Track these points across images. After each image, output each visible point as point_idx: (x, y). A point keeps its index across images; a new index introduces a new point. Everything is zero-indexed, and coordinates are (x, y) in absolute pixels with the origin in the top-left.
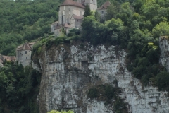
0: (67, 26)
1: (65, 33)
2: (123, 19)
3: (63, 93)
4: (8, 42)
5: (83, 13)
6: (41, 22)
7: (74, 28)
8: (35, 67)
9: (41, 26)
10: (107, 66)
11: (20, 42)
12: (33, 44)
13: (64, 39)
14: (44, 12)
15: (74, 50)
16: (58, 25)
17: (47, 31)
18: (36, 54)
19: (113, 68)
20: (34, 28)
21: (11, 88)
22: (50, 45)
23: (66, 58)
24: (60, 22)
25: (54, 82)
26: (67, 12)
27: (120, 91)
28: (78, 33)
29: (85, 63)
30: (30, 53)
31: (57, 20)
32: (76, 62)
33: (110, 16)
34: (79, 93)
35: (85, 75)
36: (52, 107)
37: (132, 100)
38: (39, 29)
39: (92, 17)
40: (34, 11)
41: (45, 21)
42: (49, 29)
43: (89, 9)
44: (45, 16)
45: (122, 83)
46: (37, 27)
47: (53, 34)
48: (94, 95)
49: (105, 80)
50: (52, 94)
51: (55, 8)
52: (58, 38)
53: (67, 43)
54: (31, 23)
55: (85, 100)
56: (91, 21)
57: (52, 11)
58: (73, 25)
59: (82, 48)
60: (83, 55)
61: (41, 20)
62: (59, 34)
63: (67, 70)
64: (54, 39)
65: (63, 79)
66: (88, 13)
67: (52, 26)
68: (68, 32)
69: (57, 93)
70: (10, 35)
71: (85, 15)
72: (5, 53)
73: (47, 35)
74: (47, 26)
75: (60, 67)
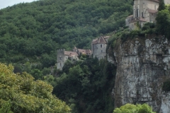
0: (141, 19)
1: (139, 26)
4: (84, 35)
5: (157, 7)
6: (116, 16)
7: (149, 21)
8: (110, 60)
9: (116, 20)
11: (95, 35)
13: (138, 32)
14: (119, 6)
15: (148, 43)
16: (133, 19)
17: (122, 24)
18: (111, 47)
20: (109, 22)
21: (86, 81)
22: (125, 38)
23: (141, 51)
24: (134, 15)
25: (129, 76)
26: (141, 6)
28: (152, 26)
30: (105, 46)
31: (132, 14)
32: (150, 55)
34: (154, 86)
36: (127, 100)
38: (114, 22)
39: (166, 11)
40: (109, 5)
41: (120, 15)
43: (163, 3)
44: (119, 10)
46: (112, 21)
47: (127, 27)
50: (127, 88)
51: (130, 2)
52: (133, 31)
53: (142, 36)
54: (106, 17)
55: (160, 93)
56: (165, 15)
57: (126, 5)
59: (157, 41)
60: (157, 49)
61: (116, 13)
62: (133, 27)
63: (142, 63)
64: (129, 32)
65: (138, 72)
67: (126, 20)
68: (142, 25)
69: (132, 86)
70: (85, 29)
71: (160, 9)
72: (81, 46)
73: (122, 28)
74: (121, 20)
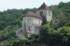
0: (28, 31)
1: (27, 37)
5: (41, 22)
6: (9, 28)
7: (34, 33)
9: (9, 31)
13: (26, 41)
14: (11, 21)
16: (21, 31)
20: (4, 33)
24: (23, 28)
26: (29, 21)
31: (21, 27)
33: (62, 24)
38: (7, 33)
39: (48, 25)
40: (4, 20)
41: (12, 28)
42: (15, 33)
43: (46, 19)
44: (12, 24)
51: (20, 18)
56: (47, 28)
57: (17, 20)
58: (33, 31)
61: (9, 26)
64: (18, 41)
67: (17, 32)
68: (29, 36)
71: (43, 24)
73: (13, 38)
74: (13, 31)
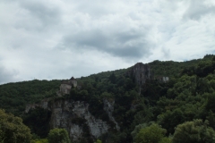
2: (88, 90)
3: (61, 121)
10: (81, 110)
12: (49, 99)
19: (83, 111)
27: (86, 121)
29: (71, 108)
35: (70, 114)
37: (91, 125)
42: (56, 93)
45: (87, 117)
48: (74, 122)
49: (79, 115)
58: (66, 92)
66: (73, 87)
75: (60, 110)
